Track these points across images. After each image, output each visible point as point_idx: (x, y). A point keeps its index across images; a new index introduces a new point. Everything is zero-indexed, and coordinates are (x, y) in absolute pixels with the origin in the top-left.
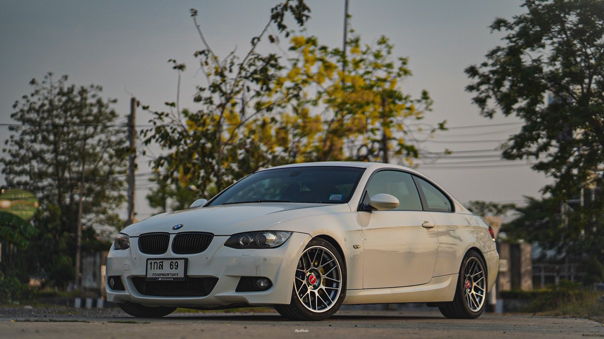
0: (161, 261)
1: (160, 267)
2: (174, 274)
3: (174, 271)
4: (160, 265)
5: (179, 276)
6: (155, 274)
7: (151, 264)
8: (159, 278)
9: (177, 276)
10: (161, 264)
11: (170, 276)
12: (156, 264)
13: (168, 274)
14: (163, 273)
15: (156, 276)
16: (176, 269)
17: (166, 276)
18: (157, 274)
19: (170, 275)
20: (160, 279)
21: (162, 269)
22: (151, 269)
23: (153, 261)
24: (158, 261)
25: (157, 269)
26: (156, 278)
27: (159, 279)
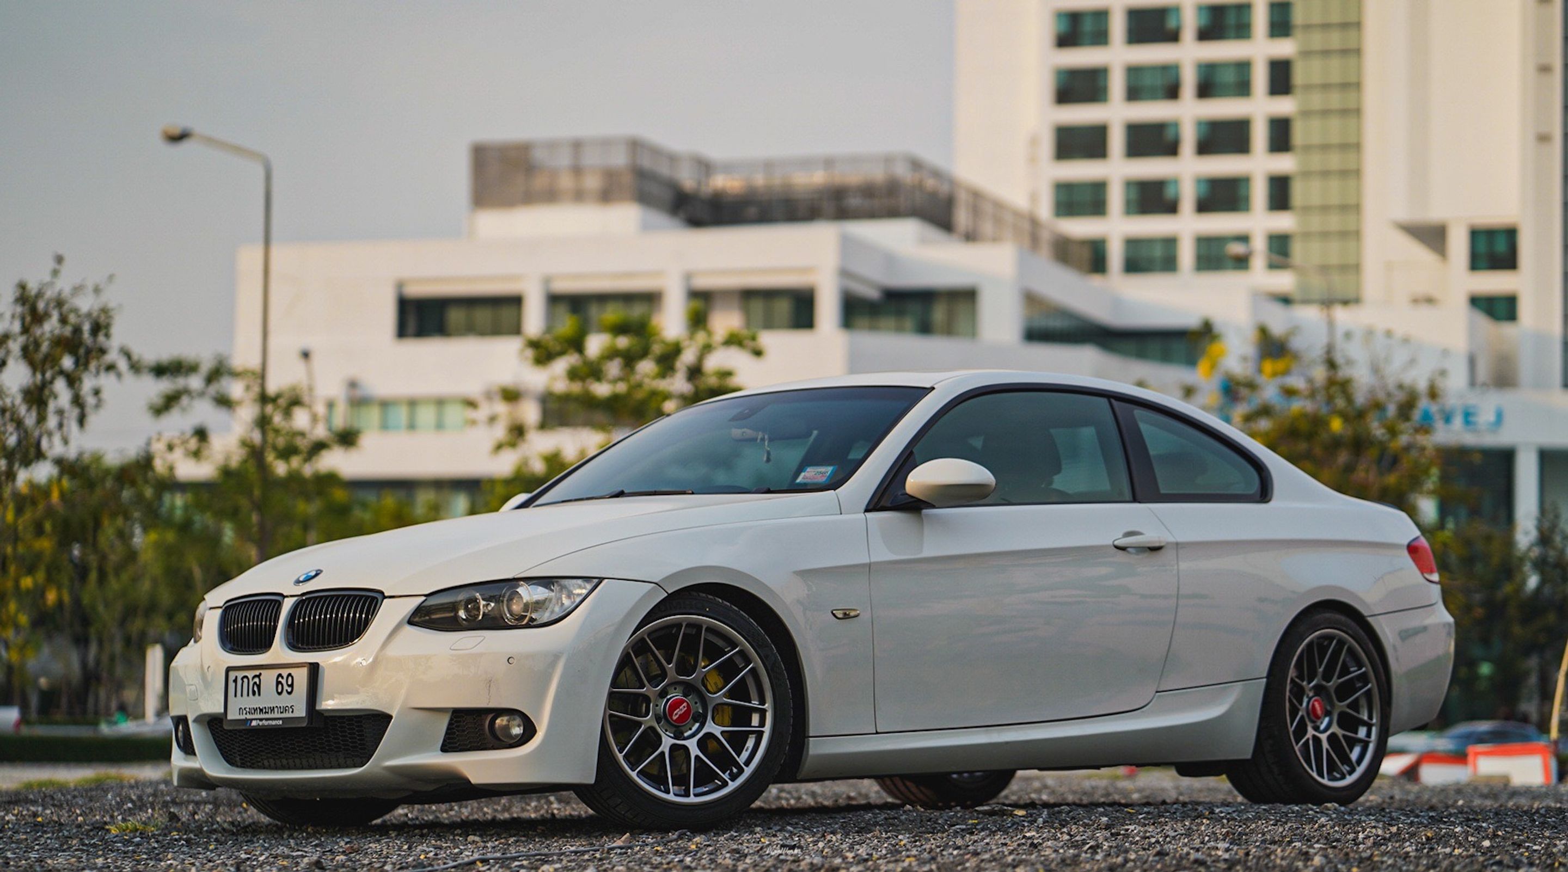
0: (257, 672)
1: (256, 689)
2: (285, 709)
3: (285, 700)
4: (255, 683)
5: (296, 714)
6: (245, 709)
7: (235, 681)
8: (252, 720)
9: (292, 712)
10: (257, 680)
11: (276, 715)
12: (245, 680)
13: (272, 710)
14: (261, 708)
15: (246, 714)
16: (289, 693)
17: (268, 713)
18: (248, 710)
19: (276, 709)
20: (254, 723)
21: (259, 694)
22: (236, 696)
23: (240, 674)
24: (250, 674)
25: (248, 695)
26: (246, 720)
27: (251, 722)
